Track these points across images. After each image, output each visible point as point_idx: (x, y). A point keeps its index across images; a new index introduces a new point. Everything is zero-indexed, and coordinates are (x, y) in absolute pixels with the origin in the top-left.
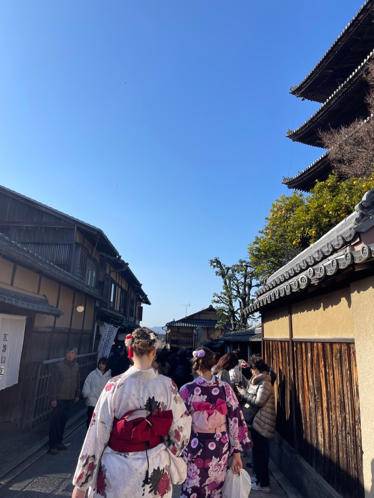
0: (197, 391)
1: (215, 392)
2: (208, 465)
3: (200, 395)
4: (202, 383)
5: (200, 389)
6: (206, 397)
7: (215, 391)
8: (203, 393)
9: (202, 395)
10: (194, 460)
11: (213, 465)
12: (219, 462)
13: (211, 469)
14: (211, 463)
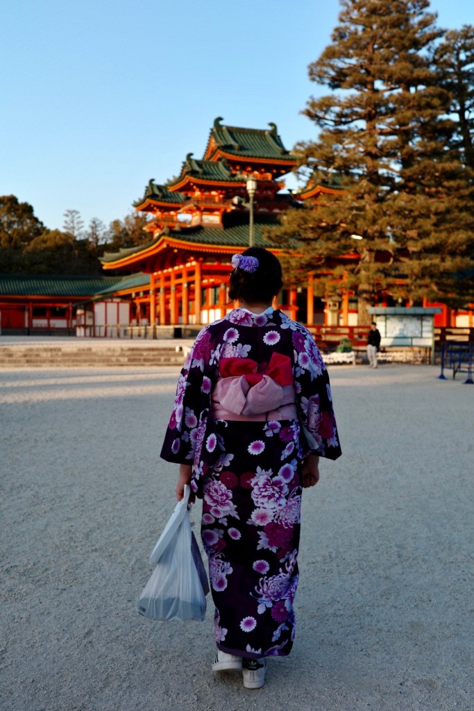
0: (231, 335)
1: (271, 340)
2: (249, 485)
3: (235, 344)
4: (242, 320)
5: (236, 331)
6: (248, 348)
7: (271, 337)
8: (242, 340)
9: (240, 345)
10: (218, 475)
11: (261, 484)
12: (272, 477)
13: (256, 490)
14: (253, 481)
